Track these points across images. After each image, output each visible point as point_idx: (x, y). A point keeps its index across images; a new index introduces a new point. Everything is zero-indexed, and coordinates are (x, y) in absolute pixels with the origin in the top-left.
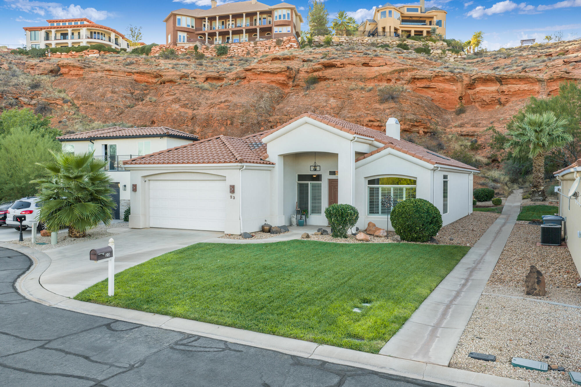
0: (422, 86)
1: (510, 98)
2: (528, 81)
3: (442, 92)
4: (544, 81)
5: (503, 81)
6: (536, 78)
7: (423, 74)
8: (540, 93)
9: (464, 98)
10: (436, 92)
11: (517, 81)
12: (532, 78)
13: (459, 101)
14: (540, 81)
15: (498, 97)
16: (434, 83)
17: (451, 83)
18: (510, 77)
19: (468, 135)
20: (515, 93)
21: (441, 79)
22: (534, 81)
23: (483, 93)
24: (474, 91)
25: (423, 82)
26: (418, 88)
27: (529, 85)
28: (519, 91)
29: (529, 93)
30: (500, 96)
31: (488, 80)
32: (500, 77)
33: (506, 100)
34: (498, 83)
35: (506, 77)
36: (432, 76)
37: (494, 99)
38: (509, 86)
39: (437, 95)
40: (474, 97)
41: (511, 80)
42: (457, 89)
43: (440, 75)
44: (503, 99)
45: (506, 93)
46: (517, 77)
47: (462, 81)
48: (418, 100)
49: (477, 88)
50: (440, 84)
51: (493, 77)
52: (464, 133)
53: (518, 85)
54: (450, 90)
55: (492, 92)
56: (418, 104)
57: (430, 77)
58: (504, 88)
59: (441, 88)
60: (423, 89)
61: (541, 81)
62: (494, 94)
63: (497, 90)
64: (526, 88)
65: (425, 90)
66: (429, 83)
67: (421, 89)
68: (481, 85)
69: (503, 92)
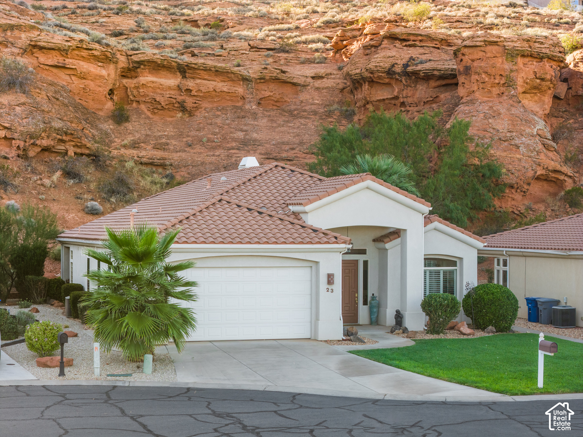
0: (50, 62)
1: (200, 102)
2: (228, 77)
3: (84, 78)
4: (251, 81)
5: (188, 71)
6: (241, 75)
7: (53, 41)
8: (247, 100)
9: (115, 93)
10: (73, 78)
11: (210, 75)
12: (234, 74)
13: (108, 96)
14: (245, 80)
15: (180, 98)
16: (71, 61)
17: (100, 64)
18: (202, 68)
19: (152, 164)
20: (208, 96)
21: (85, 53)
22: (236, 79)
23: (153, 88)
24: (135, 81)
25: (50, 56)
26: (42, 66)
27: (230, 83)
28: (214, 93)
29: (228, 98)
30: (183, 98)
31: (164, 66)
32: (187, 66)
33: (195, 105)
34: (178, 73)
35: (196, 67)
36: (69, 46)
37: (174, 101)
38: (198, 81)
39: (76, 84)
40: (135, 92)
41: (202, 72)
42: (109, 75)
43: (84, 46)
44: (189, 102)
45: (193, 93)
46: (213, 69)
47: (116, 63)
48: (56, 92)
49: (141, 78)
50: (82, 63)
51: (173, 64)
52: (144, 160)
53: (212, 82)
54: (97, 75)
55: (170, 88)
56: (58, 99)
57: (66, 48)
58: (190, 84)
59: (84, 70)
60: (51, 69)
61: (247, 80)
62: (172, 92)
63: (178, 86)
64: (225, 89)
65: (55, 70)
66: (63, 58)
67: (47, 68)
68: (150, 73)
69: (189, 91)
